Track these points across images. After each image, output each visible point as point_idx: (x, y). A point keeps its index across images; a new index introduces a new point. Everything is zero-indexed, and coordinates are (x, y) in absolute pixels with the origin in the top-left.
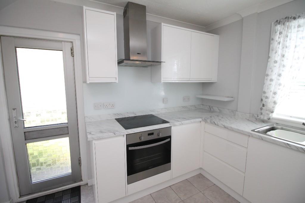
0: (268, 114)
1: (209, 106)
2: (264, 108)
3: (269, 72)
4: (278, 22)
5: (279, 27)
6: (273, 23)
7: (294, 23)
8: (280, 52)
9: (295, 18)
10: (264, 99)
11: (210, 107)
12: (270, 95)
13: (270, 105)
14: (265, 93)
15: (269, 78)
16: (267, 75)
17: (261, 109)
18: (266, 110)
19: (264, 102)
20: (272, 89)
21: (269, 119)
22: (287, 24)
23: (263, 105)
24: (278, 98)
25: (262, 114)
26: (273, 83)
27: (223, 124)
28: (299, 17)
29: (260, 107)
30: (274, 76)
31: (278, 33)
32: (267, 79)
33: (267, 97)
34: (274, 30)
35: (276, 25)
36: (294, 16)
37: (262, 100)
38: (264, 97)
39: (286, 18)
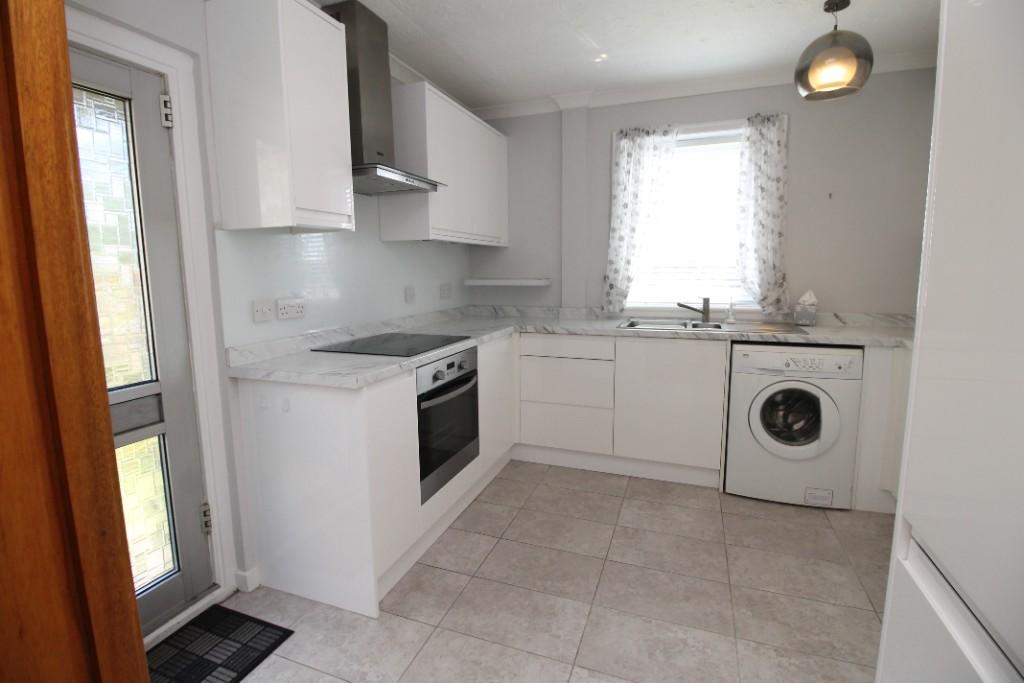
0: (621, 302)
1: (493, 306)
2: (612, 291)
3: (615, 224)
4: (624, 134)
5: (625, 143)
6: (614, 134)
7: (650, 141)
8: (630, 189)
9: (648, 133)
10: (611, 275)
11: (495, 309)
12: (621, 265)
13: (621, 284)
14: (611, 263)
15: (617, 235)
16: (614, 230)
17: (608, 294)
18: (618, 295)
19: (611, 280)
20: (624, 253)
21: (622, 310)
22: (638, 140)
23: (611, 286)
24: (633, 271)
25: (610, 302)
26: (624, 244)
27: (568, 329)
28: (654, 132)
29: (606, 290)
30: (624, 231)
31: (625, 154)
32: (613, 238)
33: (616, 271)
34: (618, 148)
35: (621, 139)
36: (647, 129)
37: (606, 278)
38: (610, 270)
39: (636, 129)
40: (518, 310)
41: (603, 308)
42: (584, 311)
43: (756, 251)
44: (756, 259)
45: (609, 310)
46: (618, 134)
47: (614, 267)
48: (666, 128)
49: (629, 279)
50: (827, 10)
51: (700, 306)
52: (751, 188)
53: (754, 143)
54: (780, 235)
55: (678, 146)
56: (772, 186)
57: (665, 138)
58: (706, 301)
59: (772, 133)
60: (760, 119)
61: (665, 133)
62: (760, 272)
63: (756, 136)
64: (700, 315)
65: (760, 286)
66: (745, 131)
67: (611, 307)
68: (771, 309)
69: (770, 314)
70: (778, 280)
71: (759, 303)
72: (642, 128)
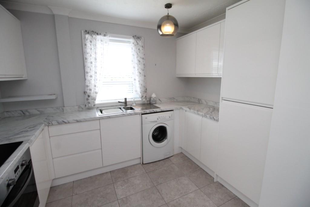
0: (94, 102)
1: (21, 110)
2: (89, 98)
3: (87, 70)
4: (87, 32)
5: (87, 36)
6: (83, 32)
7: (99, 37)
8: (93, 56)
9: (98, 34)
10: (88, 91)
11: (22, 112)
12: (92, 87)
13: (92, 95)
14: (87, 86)
15: (89, 74)
16: (87, 73)
17: (88, 99)
18: (92, 99)
19: (88, 94)
20: (93, 82)
21: (94, 105)
22: (94, 36)
23: (89, 96)
24: (98, 89)
25: (89, 103)
26: (93, 78)
27: (75, 119)
28: (100, 34)
29: (86, 98)
30: (92, 73)
31: (89, 41)
32: (87, 76)
33: (90, 90)
34: (85, 37)
35: (86, 34)
36: (97, 32)
37: (85, 93)
38: (88, 89)
39: (92, 31)
40: (38, 111)
41: (86, 106)
42: (77, 107)
43: (139, 81)
44: (139, 84)
45: (89, 106)
46: (84, 32)
47: (89, 88)
48: (105, 34)
49: (96, 93)
50: (166, 7)
51: (124, 101)
52: (136, 61)
53: (135, 45)
54: (145, 76)
55: (110, 41)
56: (141, 60)
57: (105, 38)
58: (126, 99)
59: (140, 43)
60: (137, 38)
61: (105, 35)
62: (141, 88)
63: (136, 43)
64: (124, 104)
65: (141, 93)
66: (132, 40)
67: (90, 105)
68: (144, 100)
70: (145, 90)
71: (141, 98)
72: (95, 31)
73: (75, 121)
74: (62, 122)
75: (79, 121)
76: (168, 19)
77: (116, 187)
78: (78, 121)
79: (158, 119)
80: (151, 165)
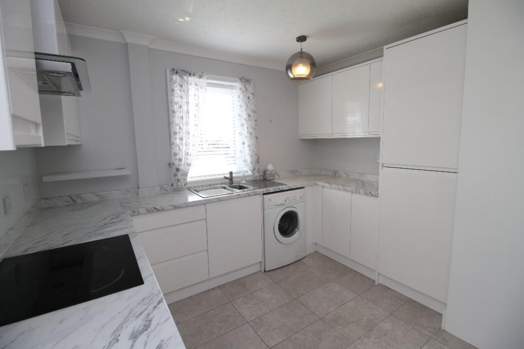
0: (185, 179)
1: (68, 196)
2: (178, 173)
4: (175, 71)
5: (176, 78)
6: (168, 70)
7: (192, 79)
8: (184, 107)
9: (190, 74)
10: (177, 162)
11: (71, 198)
12: (182, 155)
13: (183, 167)
14: (176, 154)
15: (178, 136)
16: (175, 133)
17: (175, 175)
18: (183, 175)
19: (176, 166)
20: (184, 148)
21: (186, 184)
22: (185, 77)
23: (178, 170)
24: (191, 160)
25: (178, 181)
26: (184, 142)
28: (194, 75)
29: (174, 173)
30: (183, 134)
31: (177, 84)
32: (175, 138)
33: (180, 160)
34: (172, 79)
35: (174, 74)
36: (189, 71)
37: (170, 165)
38: (176, 159)
39: (183, 70)
40: (97, 196)
41: (172, 185)
42: (158, 188)
43: (249, 146)
44: (249, 150)
45: (178, 186)
46: (171, 71)
47: (178, 157)
48: (200, 74)
49: (189, 165)
50: (298, 41)
51: (228, 176)
52: (244, 115)
53: (243, 92)
54: (257, 138)
55: (208, 86)
56: (252, 114)
57: (200, 80)
58: (231, 173)
59: (250, 88)
60: (245, 81)
61: (200, 77)
62: (252, 156)
63: (244, 89)
64: (228, 181)
65: (251, 163)
66: (238, 85)
67: (179, 184)
68: (257, 174)
69: (257, 176)
70: (257, 160)
71: (252, 172)
72: (186, 71)
73: (172, 208)
74: (153, 209)
75: (177, 206)
76: (301, 56)
77: (237, 307)
78: (175, 207)
79: (286, 201)
80: (278, 271)
